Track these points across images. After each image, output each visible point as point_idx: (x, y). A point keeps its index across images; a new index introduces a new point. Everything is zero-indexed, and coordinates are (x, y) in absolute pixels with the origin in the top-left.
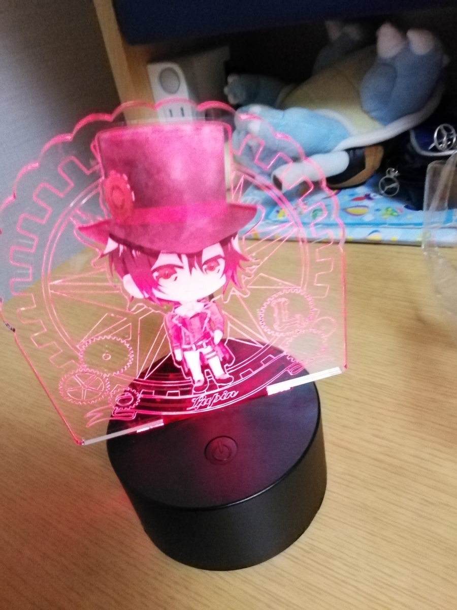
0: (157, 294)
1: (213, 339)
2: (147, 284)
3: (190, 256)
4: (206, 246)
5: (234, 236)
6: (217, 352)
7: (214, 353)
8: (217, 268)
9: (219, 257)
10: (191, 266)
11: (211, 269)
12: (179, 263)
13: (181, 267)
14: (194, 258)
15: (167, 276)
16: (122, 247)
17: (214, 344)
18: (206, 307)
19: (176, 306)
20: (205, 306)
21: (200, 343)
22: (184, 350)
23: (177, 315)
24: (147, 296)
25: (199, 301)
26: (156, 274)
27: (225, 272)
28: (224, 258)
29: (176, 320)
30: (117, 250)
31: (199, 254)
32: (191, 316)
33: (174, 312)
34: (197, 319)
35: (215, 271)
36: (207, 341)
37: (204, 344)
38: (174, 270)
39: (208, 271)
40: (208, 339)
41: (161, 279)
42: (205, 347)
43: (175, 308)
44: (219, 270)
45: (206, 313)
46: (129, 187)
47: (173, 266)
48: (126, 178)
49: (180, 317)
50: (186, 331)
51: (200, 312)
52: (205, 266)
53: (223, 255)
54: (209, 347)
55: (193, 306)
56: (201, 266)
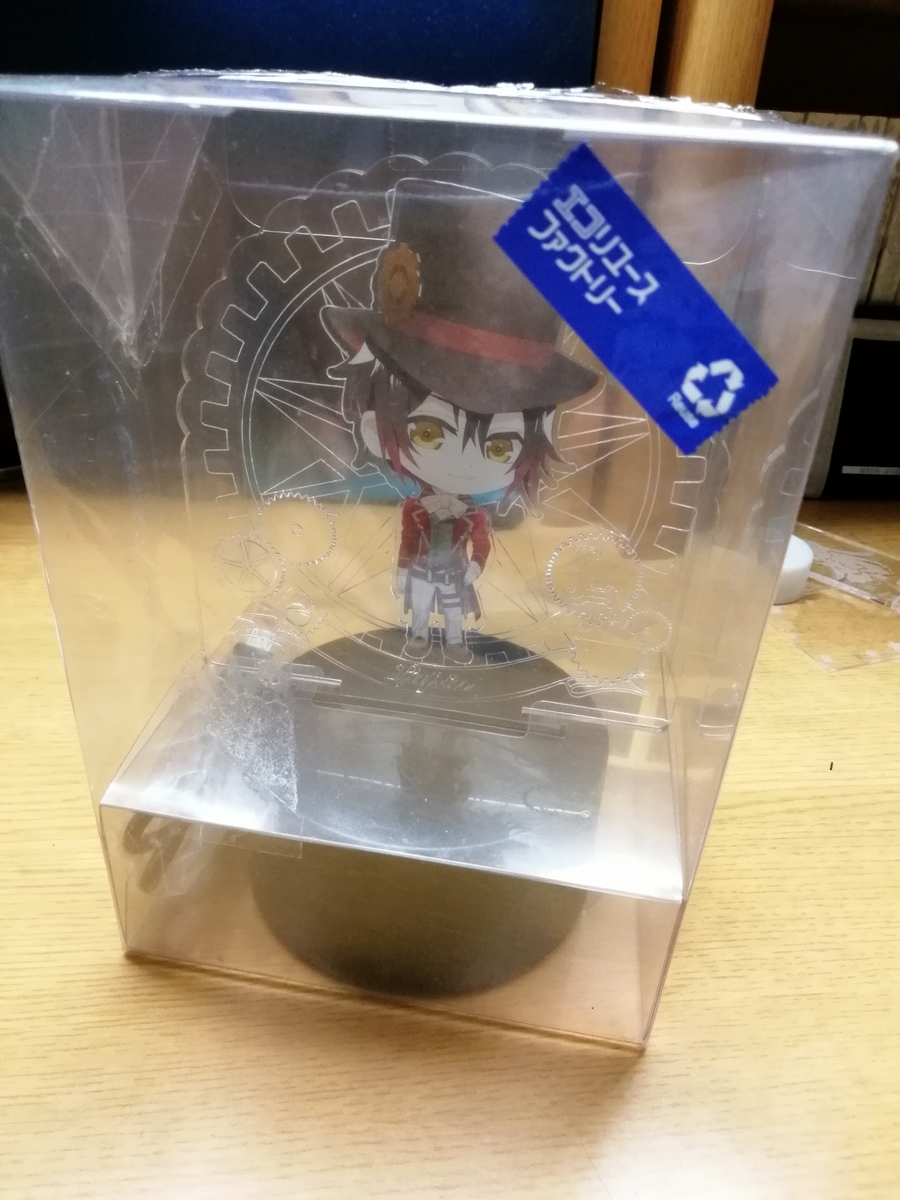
0: (404, 462)
1: (463, 574)
2: (395, 437)
3: (473, 417)
4: (501, 411)
5: (549, 409)
6: (462, 600)
7: (457, 600)
8: (507, 454)
9: (516, 436)
10: (468, 434)
11: (498, 451)
12: (452, 424)
13: (453, 431)
14: (478, 421)
15: (427, 436)
16: (378, 364)
17: (462, 582)
18: (470, 513)
19: (425, 493)
20: (468, 510)
21: (442, 572)
22: (413, 573)
23: (421, 508)
24: (388, 457)
25: (462, 498)
26: (412, 426)
27: (517, 465)
28: (522, 441)
29: (418, 516)
30: (371, 365)
31: (486, 419)
32: (442, 517)
33: (419, 501)
34: (450, 527)
35: (503, 458)
36: (453, 574)
37: (447, 577)
38: (442, 431)
39: (490, 453)
40: (455, 570)
41: (417, 438)
42: (447, 582)
43: (423, 495)
44: (509, 458)
45: (467, 525)
46: (418, 274)
47: (441, 424)
48: (419, 261)
49: (425, 514)
50: (426, 541)
51: (457, 517)
52: (488, 443)
53: (522, 436)
54: (453, 585)
55: (450, 503)
56: (483, 440)
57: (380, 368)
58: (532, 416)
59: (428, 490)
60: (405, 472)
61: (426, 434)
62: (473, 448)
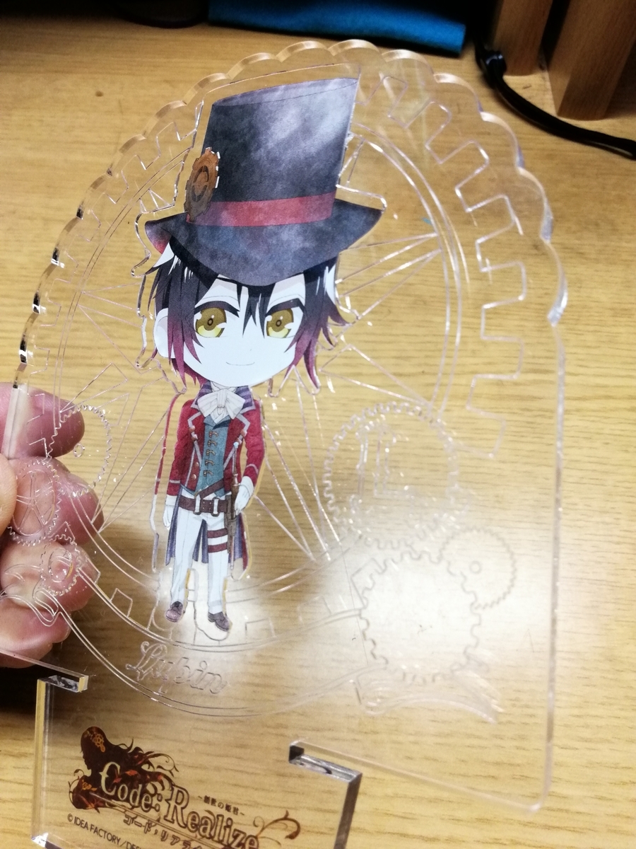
0: (188, 358)
1: (233, 498)
2: (181, 333)
3: (254, 291)
4: (282, 278)
5: (331, 263)
6: (230, 538)
7: (224, 539)
8: (288, 326)
9: (297, 302)
10: (250, 312)
11: (278, 325)
12: (235, 304)
13: (235, 312)
14: (259, 295)
15: (210, 324)
17: (233, 510)
18: (247, 409)
19: (204, 391)
20: (245, 406)
21: (210, 497)
22: (183, 503)
23: (197, 411)
24: (173, 356)
25: (240, 391)
26: (198, 316)
27: (298, 338)
28: (303, 308)
29: (194, 422)
30: (170, 263)
31: (267, 291)
32: (217, 421)
33: (196, 404)
34: (224, 432)
35: (283, 332)
36: (223, 498)
37: (216, 503)
38: (224, 314)
39: (270, 329)
40: (226, 492)
41: (201, 329)
42: (215, 512)
43: (201, 395)
44: (289, 330)
45: (242, 425)
46: (217, 168)
47: (224, 307)
48: (219, 158)
49: (202, 417)
50: (199, 454)
51: (233, 417)
52: (269, 318)
53: (303, 302)
54: (222, 515)
55: (227, 400)
56: (263, 315)
57: (177, 264)
58: (313, 276)
59: (206, 386)
60: (188, 369)
61: (210, 322)
62: (254, 326)
